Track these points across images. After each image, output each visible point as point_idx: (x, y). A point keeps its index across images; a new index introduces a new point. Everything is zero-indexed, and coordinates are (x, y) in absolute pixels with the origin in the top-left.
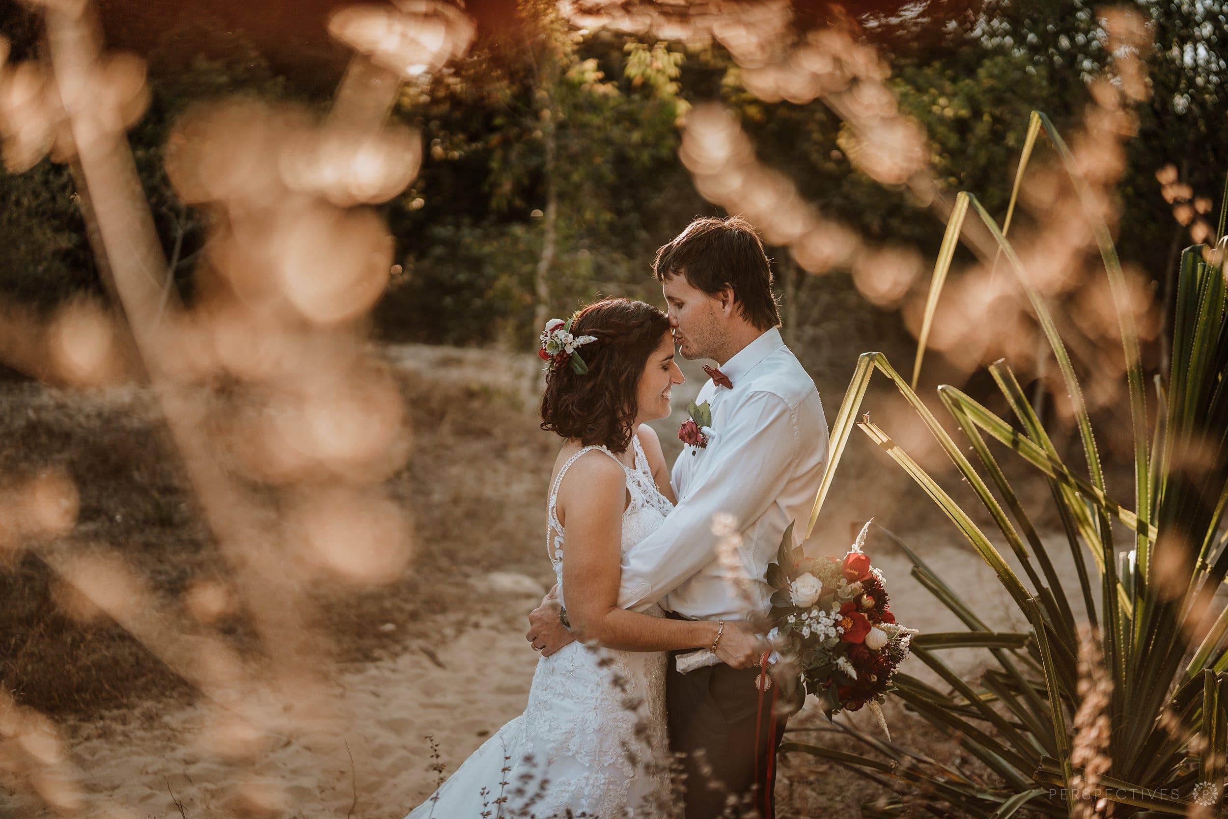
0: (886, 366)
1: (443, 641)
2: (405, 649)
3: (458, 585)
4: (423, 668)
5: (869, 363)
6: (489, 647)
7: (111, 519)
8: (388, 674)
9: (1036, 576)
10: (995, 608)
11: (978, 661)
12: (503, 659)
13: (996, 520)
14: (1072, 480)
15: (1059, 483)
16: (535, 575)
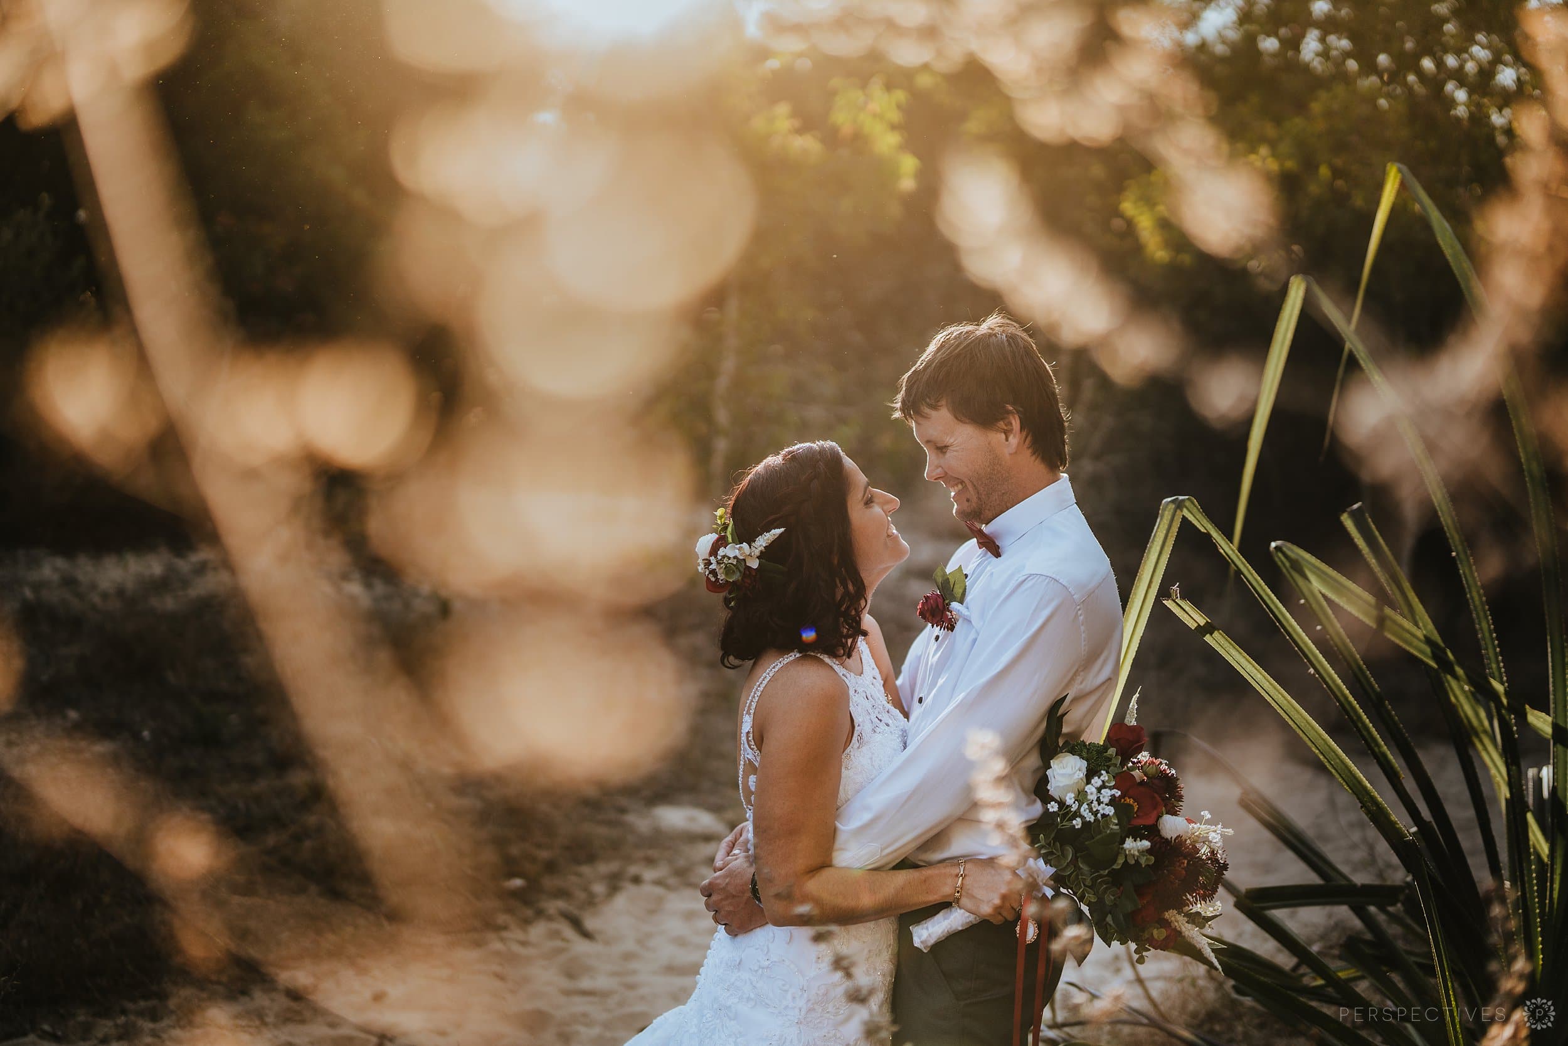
0: (1199, 516)
1: (591, 902)
2: (540, 914)
3: (610, 823)
4: (564, 940)
5: (1175, 511)
6: (655, 909)
7: (137, 736)
8: (516, 948)
9: (1414, 804)
10: (1354, 847)
11: (1332, 922)
12: (675, 926)
13: (1357, 727)
14: (1459, 671)
15: (1442, 675)
16: (716, 809)
